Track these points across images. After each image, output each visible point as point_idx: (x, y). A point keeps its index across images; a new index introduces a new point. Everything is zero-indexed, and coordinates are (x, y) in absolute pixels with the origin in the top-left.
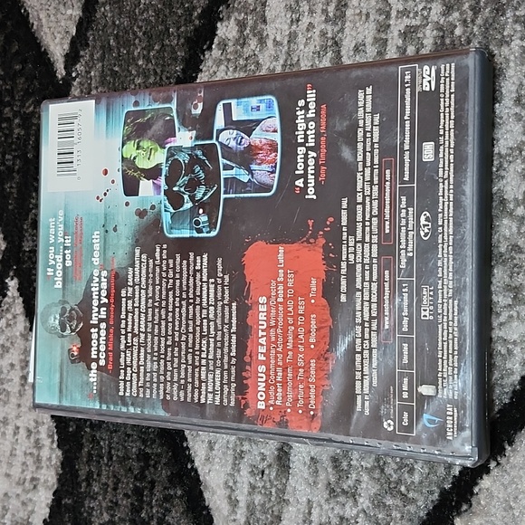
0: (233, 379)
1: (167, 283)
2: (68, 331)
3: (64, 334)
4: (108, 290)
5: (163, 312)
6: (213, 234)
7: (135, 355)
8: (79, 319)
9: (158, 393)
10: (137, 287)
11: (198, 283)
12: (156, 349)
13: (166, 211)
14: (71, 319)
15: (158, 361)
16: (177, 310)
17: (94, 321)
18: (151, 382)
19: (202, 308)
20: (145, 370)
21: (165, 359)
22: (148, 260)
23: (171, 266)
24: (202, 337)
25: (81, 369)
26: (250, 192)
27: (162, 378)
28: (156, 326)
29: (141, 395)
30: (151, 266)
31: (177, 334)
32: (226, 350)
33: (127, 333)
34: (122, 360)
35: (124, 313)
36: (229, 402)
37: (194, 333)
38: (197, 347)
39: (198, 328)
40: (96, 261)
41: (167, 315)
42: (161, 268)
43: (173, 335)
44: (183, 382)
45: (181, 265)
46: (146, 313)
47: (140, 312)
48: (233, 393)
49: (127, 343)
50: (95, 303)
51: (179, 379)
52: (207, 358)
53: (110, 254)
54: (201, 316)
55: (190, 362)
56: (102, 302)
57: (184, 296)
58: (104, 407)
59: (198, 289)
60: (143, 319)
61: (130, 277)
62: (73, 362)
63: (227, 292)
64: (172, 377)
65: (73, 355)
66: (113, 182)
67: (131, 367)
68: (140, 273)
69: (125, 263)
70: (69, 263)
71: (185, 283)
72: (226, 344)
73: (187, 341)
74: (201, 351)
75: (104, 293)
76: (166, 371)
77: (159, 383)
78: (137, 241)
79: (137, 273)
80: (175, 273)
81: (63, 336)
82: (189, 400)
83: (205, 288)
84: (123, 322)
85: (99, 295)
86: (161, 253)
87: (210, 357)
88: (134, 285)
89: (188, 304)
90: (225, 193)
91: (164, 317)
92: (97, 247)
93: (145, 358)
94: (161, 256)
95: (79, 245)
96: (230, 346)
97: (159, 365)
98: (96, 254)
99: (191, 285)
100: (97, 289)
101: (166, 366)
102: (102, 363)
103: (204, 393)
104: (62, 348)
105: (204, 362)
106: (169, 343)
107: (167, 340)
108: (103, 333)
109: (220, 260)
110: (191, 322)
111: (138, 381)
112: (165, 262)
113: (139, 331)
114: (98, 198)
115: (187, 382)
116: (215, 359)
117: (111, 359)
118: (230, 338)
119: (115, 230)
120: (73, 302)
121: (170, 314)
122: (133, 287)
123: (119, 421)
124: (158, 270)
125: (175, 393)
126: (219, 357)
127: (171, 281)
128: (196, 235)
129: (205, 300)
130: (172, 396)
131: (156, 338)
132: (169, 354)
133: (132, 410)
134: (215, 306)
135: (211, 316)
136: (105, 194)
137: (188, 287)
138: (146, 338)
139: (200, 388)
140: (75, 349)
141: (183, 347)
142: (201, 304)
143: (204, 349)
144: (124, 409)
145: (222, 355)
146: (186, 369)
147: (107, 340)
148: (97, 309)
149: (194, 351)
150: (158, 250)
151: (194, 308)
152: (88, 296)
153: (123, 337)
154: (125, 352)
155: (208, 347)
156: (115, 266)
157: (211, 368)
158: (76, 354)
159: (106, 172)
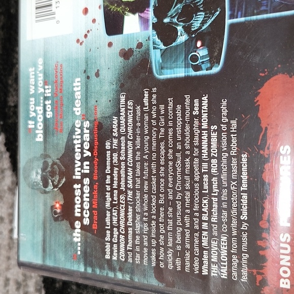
0: (244, 249)
1: (158, 132)
2: (50, 187)
3: (47, 189)
4: (91, 142)
5: (154, 166)
6: (216, 70)
7: (122, 214)
8: (62, 175)
9: (150, 260)
10: (123, 138)
11: (197, 132)
12: (146, 209)
13: (155, 48)
14: (53, 174)
15: (149, 222)
16: (171, 163)
17: (77, 176)
18: (142, 245)
19: (201, 161)
20: (134, 231)
21: (157, 220)
22: (134, 107)
23: (162, 112)
24: (201, 195)
25: (64, 227)
26: (266, 12)
27: (154, 242)
28: (146, 183)
29: (130, 260)
30: (139, 113)
31: (170, 192)
32: (234, 212)
33: (112, 190)
34: (108, 220)
35: (108, 168)
36: (240, 276)
37: (192, 190)
38: (196, 208)
39: (197, 185)
40: (78, 110)
41: (158, 170)
42: (150, 116)
43: (166, 193)
44: (179, 248)
45: (174, 110)
46: (134, 168)
47: (127, 166)
48: (245, 266)
49: (113, 200)
50: (78, 157)
51: (175, 245)
52: (209, 222)
53: (92, 102)
54: (200, 170)
55: (188, 225)
56: (85, 155)
57: (179, 147)
58: (89, 270)
59: (197, 138)
60: (130, 173)
61: (115, 126)
62: (56, 219)
63: (234, 141)
64: (166, 241)
65: (55, 213)
66: (94, 21)
67: (118, 227)
68: (126, 122)
69: (109, 111)
70: (49, 115)
71: (179, 131)
72: (234, 205)
73: (183, 201)
74: (201, 212)
75: (87, 146)
76: (158, 234)
77: (150, 247)
78: (122, 86)
79: (123, 122)
80: (167, 121)
81: (45, 192)
82: (187, 270)
83: (205, 137)
84: (109, 177)
85: (82, 148)
86: (150, 98)
87: (214, 220)
88: (120, 135)
89: (184, 156)
90: (232, 17)
91: (154, 172)
92: (78, 95)
93: (134, 218)
94: (150, 102)
95: (60, 95)
96: (239, 208)
97: (150, 226)
98: (78, 103)
99: (187, 134)
100: (79, 141)
101: (158, 228)
102: (86, 222)
103: (206, 262)
104: (45, 204)
105: (205, 226)
106: (161, 202)
107: (158, 198)
108: (87, 189)
109: (224, 103)
110: (187, 178)
111: (126, 243)
112: (154, 109)
113: (126, 188)
114: (78, 41)
115: (184, 249)
116: (220, 222)
117: (96, 218)
118: (240, 197)
119: (97, 75)
120: (55, 156)
121: (162, 169)
122: (119, 138)
123: (106, 286)
124: (146, 118)
125: (170, 261)
126: (225, 220)
127: (162, 130)
128: (192, 73)
129: (205, 151)
130: (166, 264)
131: (146, 196)
132: (162, 215)
133: (120, 276)
134: (219, 159)
135: (214, 170)
136: (86, 36)
137: (183, 136)
138: (134, 195)
139: (201, 256)
140: (58, 205)
141: (179, 207)
142: (200, 156)
143: (205, 210)
144: (111, 275)
145: (230, 218)
146: (183, 233)
147: (91, 197)
148: (79, 164)
149: (192, 212)
150: (146, 95)
151: (192, 161)
152: (70, 149)
153: (108, 195)
154: (111, 211)
155: (210, 207)
156: (99, 116)
157: (215, 233)
158: (58, 211)
159: (86, 11)
